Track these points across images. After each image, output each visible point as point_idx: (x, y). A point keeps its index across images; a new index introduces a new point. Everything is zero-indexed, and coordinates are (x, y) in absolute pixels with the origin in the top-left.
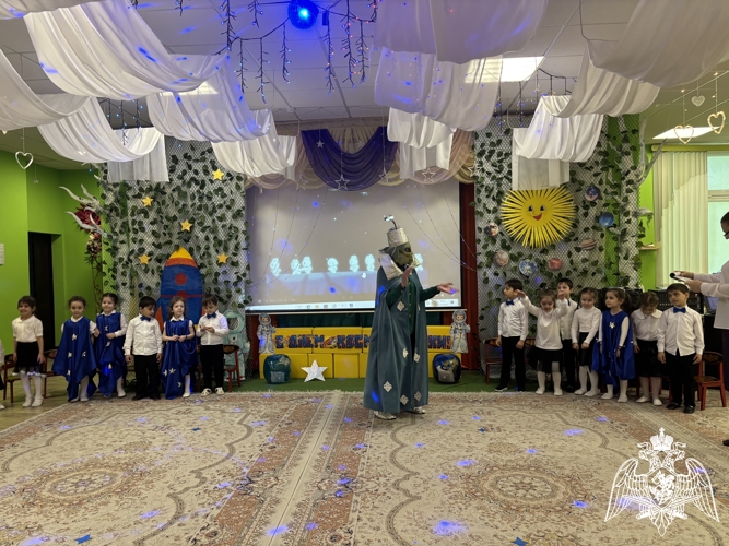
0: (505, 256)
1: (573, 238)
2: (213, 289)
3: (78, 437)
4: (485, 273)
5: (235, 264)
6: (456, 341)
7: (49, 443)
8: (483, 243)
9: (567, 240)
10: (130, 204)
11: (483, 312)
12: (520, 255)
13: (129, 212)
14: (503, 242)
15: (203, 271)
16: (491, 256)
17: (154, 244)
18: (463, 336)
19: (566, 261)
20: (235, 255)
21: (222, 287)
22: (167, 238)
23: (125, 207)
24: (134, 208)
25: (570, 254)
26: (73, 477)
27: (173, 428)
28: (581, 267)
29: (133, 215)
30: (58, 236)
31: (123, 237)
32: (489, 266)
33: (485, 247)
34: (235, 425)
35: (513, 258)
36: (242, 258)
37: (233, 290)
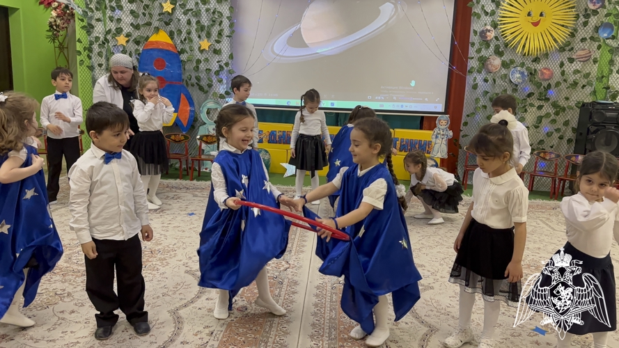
0: (496, 62)
1: (567, 48)
2: (193, 77)
4: (475, 79)
5: (217, 52)
6: (436, 147)
8: (477, 46)
9: (562, 49)
11: (468, 119)
12: (512, 62)
14: (497, 47)
15: (184, 57)
16: (483, 61)
17: (132, 24)
18: (445, 142)
19: (557, 71)
20: (218, 42)
21: (203, 75)
22: (147, 19)
25: (562, 65)
28: (571, 79)
31: (99, 14)
32: (479, 72)
33: (479, 51)
35: (504, 65)
36: (225, 46)
37: (214, 79)
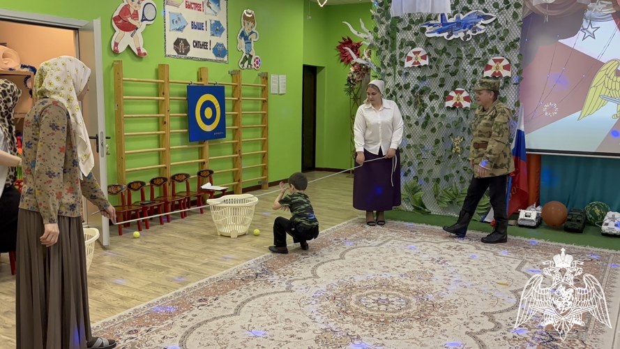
3: (365, 256)
7: (342, 257)
10: (399, 37)
13: (398, 44)
17: (418, 78)
22: (433, 72)
23: (394, 39)
24: (403, 41)
26: (372, 294)
27: (450, 264)
29: (401, 47)
30: (322, 68)
31: (390, 70)
34: (514, 271)
